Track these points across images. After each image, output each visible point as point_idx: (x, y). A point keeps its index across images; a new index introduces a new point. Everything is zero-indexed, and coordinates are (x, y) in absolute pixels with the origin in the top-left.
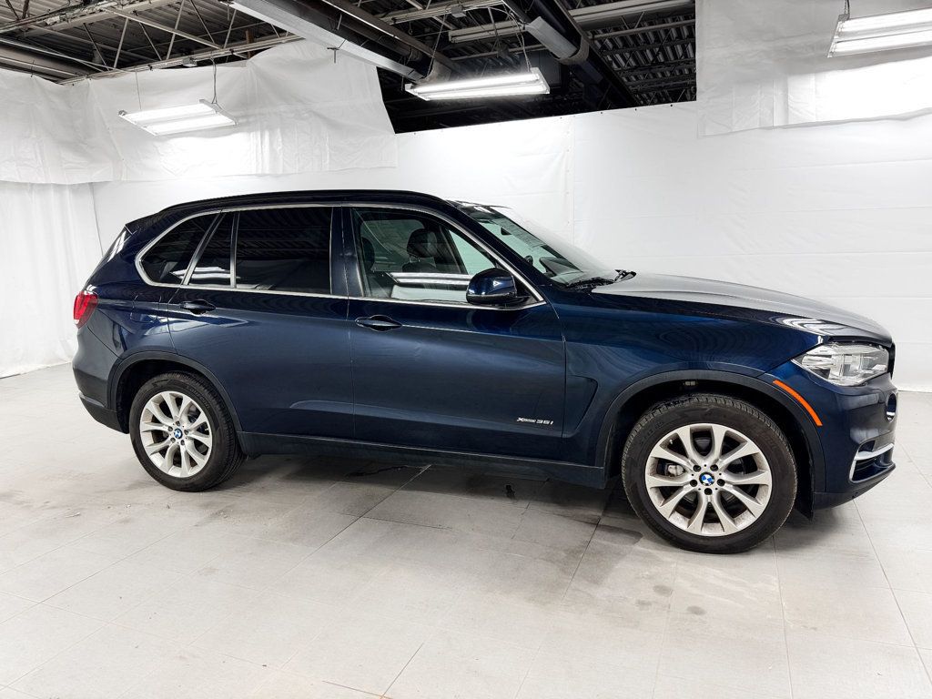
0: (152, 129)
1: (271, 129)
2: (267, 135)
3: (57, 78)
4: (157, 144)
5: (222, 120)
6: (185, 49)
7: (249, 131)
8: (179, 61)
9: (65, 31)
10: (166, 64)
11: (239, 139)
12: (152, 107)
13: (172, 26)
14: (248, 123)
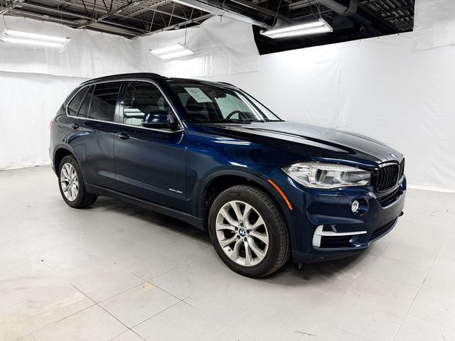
0: (163, 57)
1: (209, 56)
2: (207, 58)
3: (130, 37)
4: (165, 63)
5: (189, 52)
6: (175, 21)
7: (200, 57)
8: (172, 27)
9: (134, 17)
10: (168, 28)
11: (196, 60)
12: (162, 47)
13: (171, 12)
14: (200, 53)
